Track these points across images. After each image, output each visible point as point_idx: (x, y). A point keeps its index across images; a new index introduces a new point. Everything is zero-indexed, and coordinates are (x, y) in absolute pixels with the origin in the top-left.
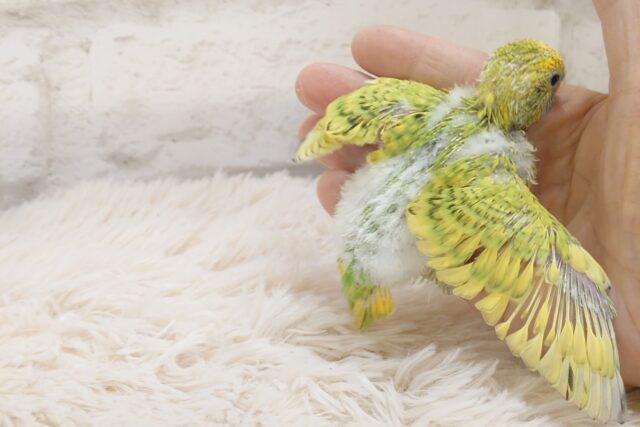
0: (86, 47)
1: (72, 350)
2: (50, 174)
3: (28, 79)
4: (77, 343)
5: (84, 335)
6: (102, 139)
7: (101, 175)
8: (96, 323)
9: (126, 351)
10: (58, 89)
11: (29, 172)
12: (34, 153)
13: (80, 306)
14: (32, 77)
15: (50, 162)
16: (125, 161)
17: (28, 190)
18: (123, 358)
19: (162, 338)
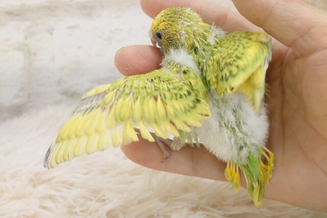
0: (51, 31)
1: (45, 208)
2: (29, 102)
3: (18, 49)
4: (49, 204)
5: (51, 198)
6: (59, 83)
7: (58, 102)
8: (59, 191)
9: (77, 210)
10: (35, 54)
11: (18, 101)
12: (21, 90)
13: (49, 180)
14: (20, 48)
15: (29, 95)
16: (71, 95)
17: (17, 111)
18: (76, 213)
19: (97, 201)
